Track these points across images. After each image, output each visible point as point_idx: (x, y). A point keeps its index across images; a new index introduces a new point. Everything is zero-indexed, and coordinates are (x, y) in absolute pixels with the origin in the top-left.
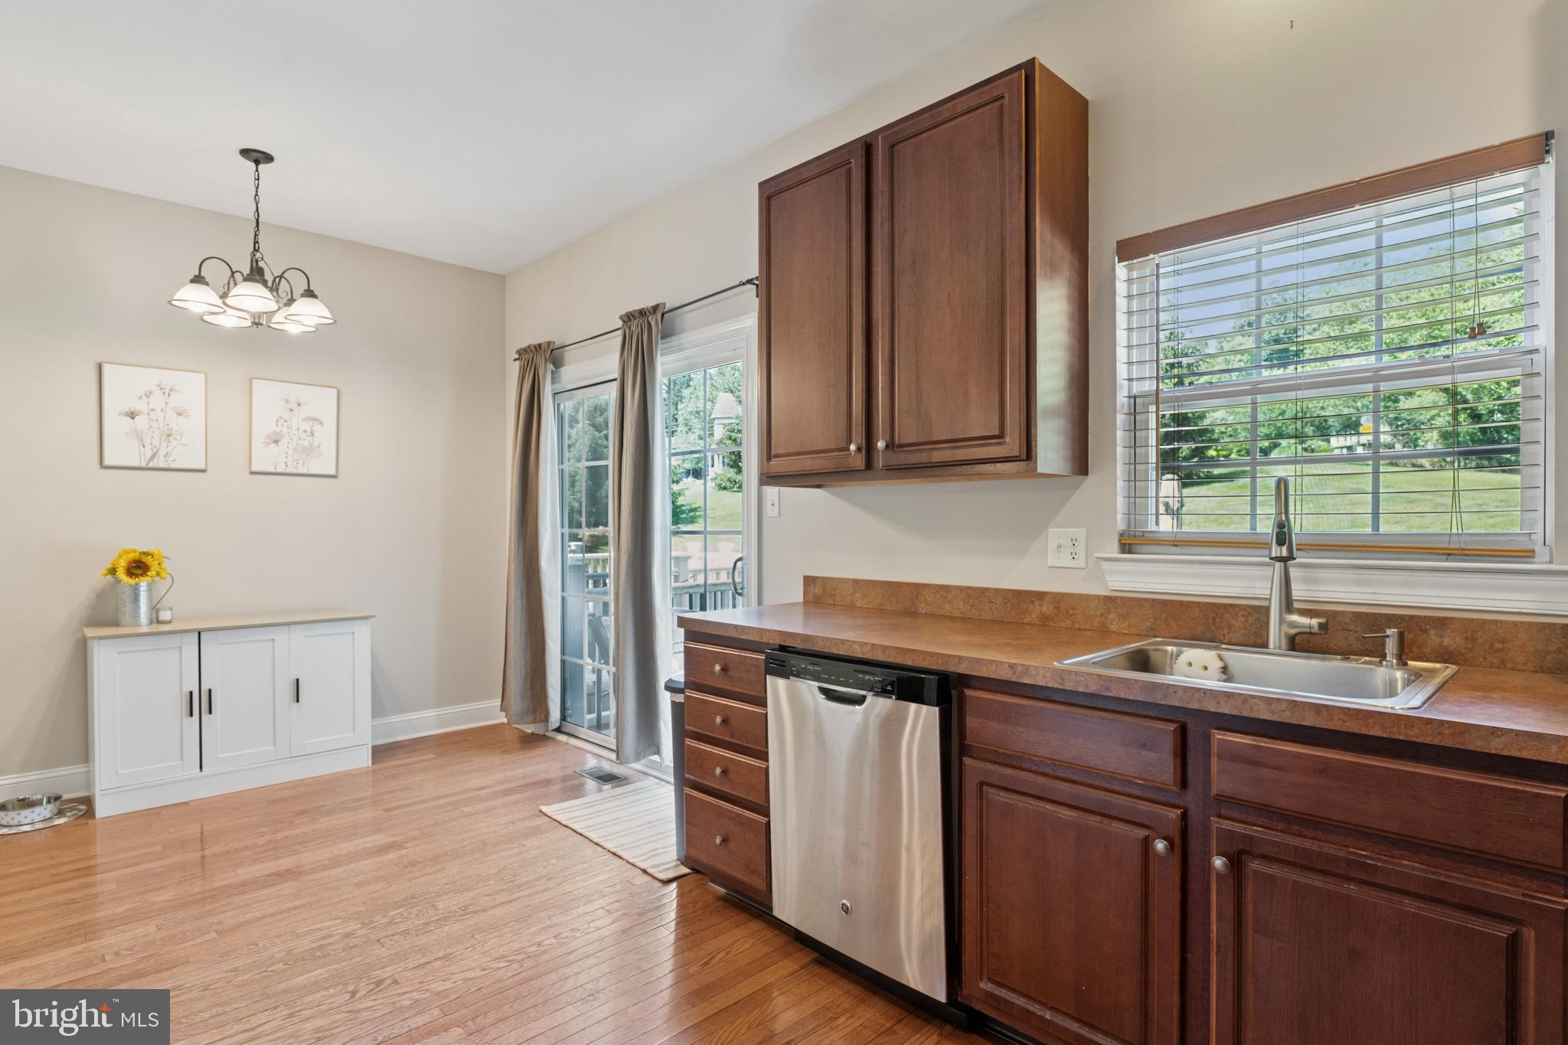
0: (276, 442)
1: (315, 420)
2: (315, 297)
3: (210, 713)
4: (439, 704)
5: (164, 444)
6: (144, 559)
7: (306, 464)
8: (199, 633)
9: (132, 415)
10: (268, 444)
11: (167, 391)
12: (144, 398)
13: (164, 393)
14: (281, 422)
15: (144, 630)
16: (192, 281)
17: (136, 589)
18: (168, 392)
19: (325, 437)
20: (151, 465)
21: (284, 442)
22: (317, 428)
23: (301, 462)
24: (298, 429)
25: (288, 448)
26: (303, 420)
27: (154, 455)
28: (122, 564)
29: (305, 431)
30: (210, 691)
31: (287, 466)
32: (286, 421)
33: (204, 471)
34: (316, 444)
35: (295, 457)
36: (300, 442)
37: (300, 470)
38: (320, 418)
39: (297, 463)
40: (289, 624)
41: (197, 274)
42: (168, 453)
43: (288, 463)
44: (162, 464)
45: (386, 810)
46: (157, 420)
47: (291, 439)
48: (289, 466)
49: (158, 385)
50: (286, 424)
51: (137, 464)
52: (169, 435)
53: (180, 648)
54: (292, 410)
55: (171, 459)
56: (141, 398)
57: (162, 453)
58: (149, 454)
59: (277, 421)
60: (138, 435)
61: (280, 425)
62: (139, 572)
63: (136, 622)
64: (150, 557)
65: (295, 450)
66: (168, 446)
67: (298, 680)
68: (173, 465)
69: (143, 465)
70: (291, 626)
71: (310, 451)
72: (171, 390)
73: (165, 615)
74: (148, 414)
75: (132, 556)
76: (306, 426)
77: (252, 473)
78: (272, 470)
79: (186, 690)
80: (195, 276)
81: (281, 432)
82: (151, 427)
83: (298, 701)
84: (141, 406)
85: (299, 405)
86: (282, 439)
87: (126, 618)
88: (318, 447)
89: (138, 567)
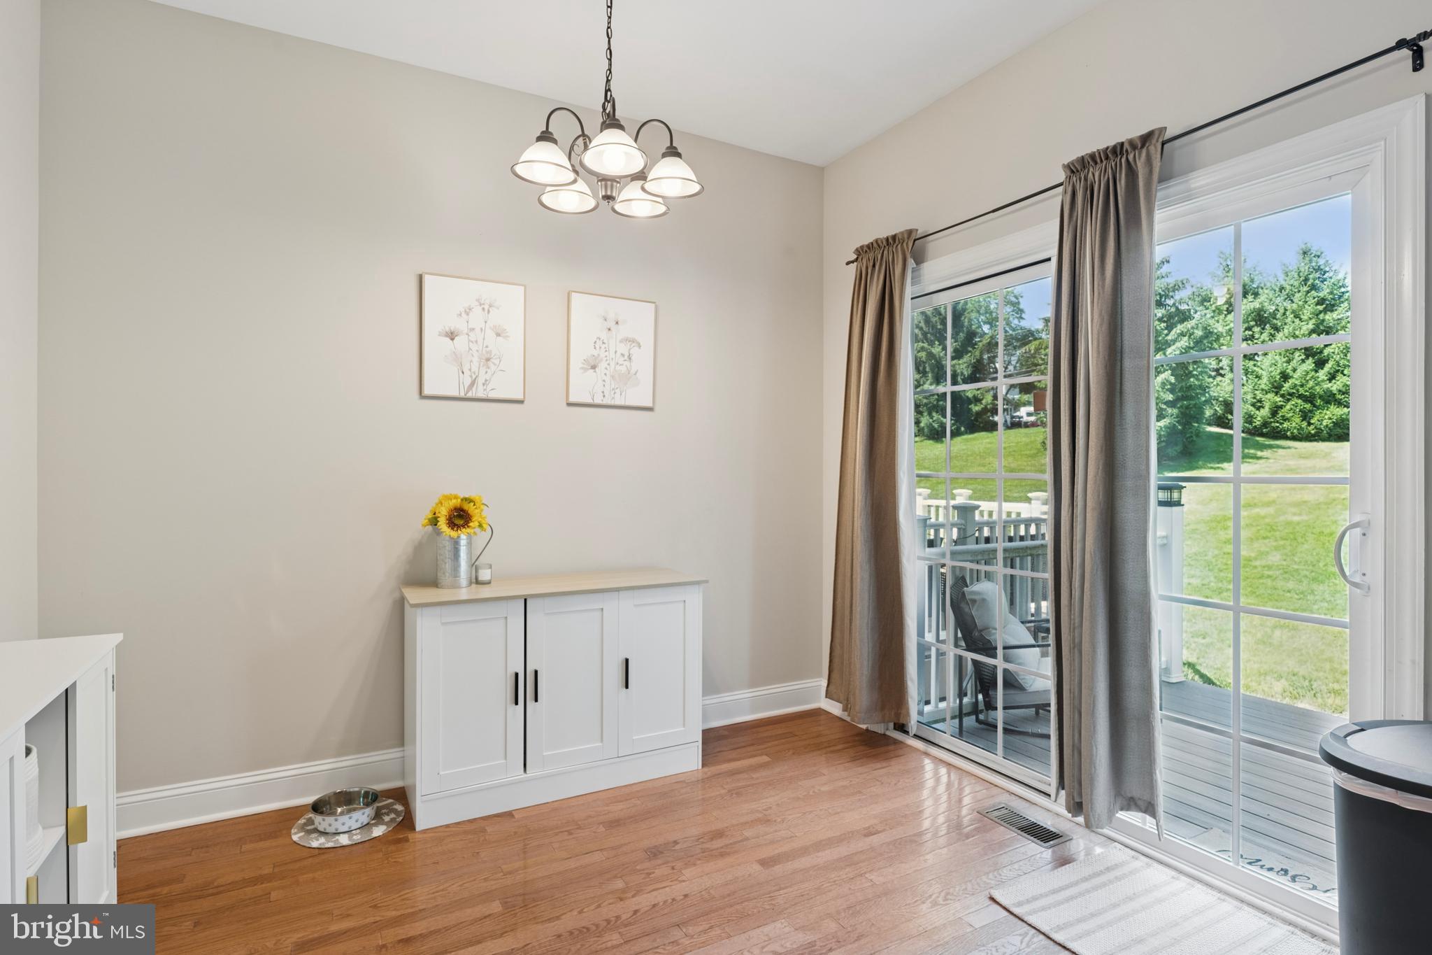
0: (594, 367)
1: (633, 341)
3: (536, 700)
4: (754, 683)
5: (483, 370)
6: (466, 507)
7: (623, 394)
8: (525, 600)
9: (452, 336)
10: (585, 370)
11: (486, 307)
12: (464, 315)
13: (483, 309)
14: (599, 343)
16: (539, 139)
17: (456, 543)
18: (488, 308)
19: (643, 361)
20: (470, 395)
21: (603, 365)
22: (635, 351)
23: (618, 391)
24: (616, 352)
25: (605, 374)
26: (621, 341)
27: (473, 383)
28: (443, 513)
29: (623, 355)
30: (536, 672)
31: (604, 396)
32: (603, 343)
33: (521, 402)
34: (633, 371)
35: (613, 386)
36: (618, 368)
37: (618, 402)
38: (638, 340)
39: (615, 393)
40: (618, 590)
41: (545, 129)
42: (486, 380)
43: (602, 394)
44: (481, 394)
46: (476, 342)
47: (609, 364)
48: (606, 396)
49: (478, 300)
50: (603, 346)
51: (455, 393)
52: (488, 360)
53: (506, 618)
54: (609, 329)
55: (489, 387)
56: (460, 315)
57: (481, 381)
58: (468, 382)
59: (595, 343)
60: (457, 358)
61: (597, 347)
62: (461, 522)
63: (455, 586)
64: (472, 504)
65: (613, 377)
66: (486, 372)
67: (627, 660)
68: (492, 395)
69: (462, 395)
70: (620, 592)
71: (627, 378)
72: (490, 306)
73: (485, 575)
74: (467, 334)
75: (455, 503)
76: (623, 349)
77: (569, 404)
78: (589, 401)
79: (511, 671)
80: (543, 132)
81: (599, 355)
82: (470, 349)
83: (627, 687)
84: (459, 325)
85: (617, 323)
86: (599, 365)
87: (446, 579)
88: (635, 374)
89: (460, 517)
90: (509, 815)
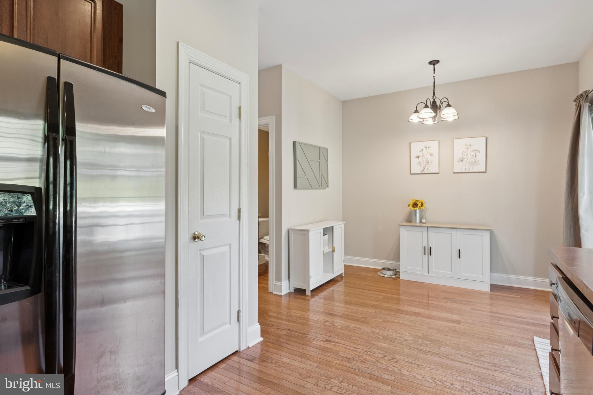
0: (462, 161)
1: (477, 150)
2: (451, 106)
3: (431, 255)
5: (427, 165)
6: (417, 202)
7: (473, 168)
8: (428, 228)
9: (418, 157)
10: (459, 162)
11: (427, 148)
12: (421, 151)
13: (427, 149)
14: (464, 153)
15: (418, 225)
16: (414, 113)
17: (415, 211)
18: (428, 148)
19: (481, 157)
20: (423, 172)
21: (465, 161)
22: (478, 154)
23: (471, 167)
24: (470, 155)
25: (466, 163)
26: (472, 151)
27: (424, 169)
28: (412, 203)
29: (473, 156)
30: (430, 247)
31: (466, 169)
32: (465, 153)
33: (438, 173)
34: (477, 160)
35: (469, 166)
36: (471, 160)
37: (471, 171)
38: (479, 150)
39: (470, 168)
40: (457, 228)
41: (416, 110)
42: (428, 168)
43: (465, 169)
44: (426, 172)
45: (472, 309)
46: (425, 158)
47: (468, 159)
48: (467, 170)
49: (425, 147)
50: (466, 154)
51: (419, 172)
52: (428, 162)
53: (422, 232)
54: (468, 148)
55: (428, 170)
56: (420, 151)
57: (426, 168)
58: (422, 169)
59: (462, 153)
60: (420, 163)
61: (463, 154)
62: (415, 206)
63: (416, 223)
64: (418, 202)
65: (469, 163)
66: (428, 166)
67: (459, 250)
68: (429, 172)
69: (421, 173)
70: (458, 230)
71: (475, 163)
72: (429, 148)
73: (424, 221)
74: (422, 156)
75: (414, 201)
76: (473, 154)
77: (454, 173)
78: (461, 171)
79: (424, 246)
81: (464, 157)
82: (423, 160)
83: (459, 258)
84: (420, 154)
85: (470, 146)
86: (464, 160)
87: (413, 221)
88: (478, 161)
89: (415, 205)
90: (423, 283)
